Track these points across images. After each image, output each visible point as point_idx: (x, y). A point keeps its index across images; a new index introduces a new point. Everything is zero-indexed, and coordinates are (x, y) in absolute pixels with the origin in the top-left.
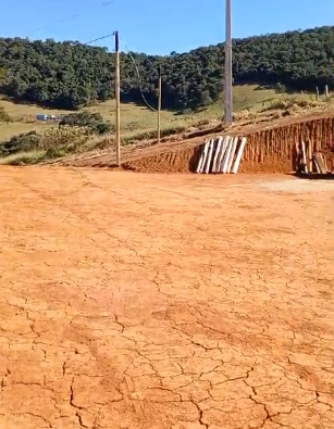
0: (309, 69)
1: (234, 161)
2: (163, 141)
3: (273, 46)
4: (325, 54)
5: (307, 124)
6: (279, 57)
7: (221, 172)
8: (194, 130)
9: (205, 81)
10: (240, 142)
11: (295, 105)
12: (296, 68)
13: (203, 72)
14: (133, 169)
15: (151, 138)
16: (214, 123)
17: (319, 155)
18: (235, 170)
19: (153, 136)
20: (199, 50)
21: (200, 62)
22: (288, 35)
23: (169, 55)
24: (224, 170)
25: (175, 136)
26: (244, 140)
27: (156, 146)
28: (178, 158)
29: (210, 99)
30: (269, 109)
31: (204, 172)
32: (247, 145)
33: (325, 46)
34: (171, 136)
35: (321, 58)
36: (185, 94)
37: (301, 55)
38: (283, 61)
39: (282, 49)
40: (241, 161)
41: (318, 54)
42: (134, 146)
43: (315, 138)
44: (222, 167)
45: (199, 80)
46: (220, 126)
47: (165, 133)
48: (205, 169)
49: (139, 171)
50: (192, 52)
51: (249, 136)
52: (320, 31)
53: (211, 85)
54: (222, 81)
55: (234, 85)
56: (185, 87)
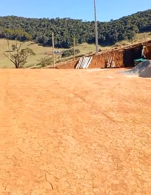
5: (111, 52)
7: (82, 68)
9: (126, 32)
13: (125, 28)
14: (58, 68)
17: (113, 62)
18: (87, 67)
21: (124, 23)
23: (110, 21)
28: (72, 64)
31: (78, 68)
32: (92, 59)
36: (117, 38)
43: (113, 57)
45: (123, 32)
53: (128, 33)
54: (134, 32)
55: (139, 33)
56: (117, 35)
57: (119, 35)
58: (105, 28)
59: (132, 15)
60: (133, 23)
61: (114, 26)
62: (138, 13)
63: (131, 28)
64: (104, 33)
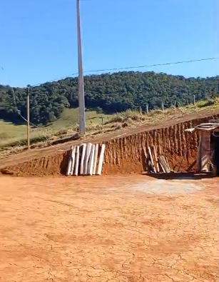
0: (117, 98)
1: (98, 164)
2: (32, 147)
3: (94, 83)
4: (125, 89)
5: (150, 133)
6: (98, 90)
7: (89, 175)
8: (56, 138)
9: (51, 105)
10: (100, 148)
11: (130, 119)
12: (108, 97)
13: (49, 99)
14: (11, 174)
15: (22, 145)
16: (71, 132)
17: (162, 158)
18: (99, 172)
19: (24, 143)
20: (46, 84)
21: (47, 92)
22: (103, 76)
23: (26, 87)
24: (91, 173)
25: (42, 143)
26: (103, 147)
27: (27, 151)
28: (50, 163)
29: (55, 117)
30: (111, 122)
31: (74, 175)
32: (106, 150)
33: (125, 84)
34: (39, 143)
35: (123, 91)
36: (38, 113)
37: (111, 89)
38: (101, 93)
39: (99, 85)
40: (103, 164)
41: (121, 88)
42: (9, 152)
43: (158, 144)
44: (88, 170)
45: (47, 105)
46: (77, 135)
47: (33, 141)
48: (74, 172)
49: (17, 176)
50: (41, 86)
51: (107, 143)
52: (122, 74)
53: (55, 107)
54: (62, 105)
55: (70, 108)
56: (38, 109)
57: (42, 109)
58: (19, 97)
59: (59, 81)
60: (60, 93)
61: (34, 95)
62: (67, 79)
63: (58, 100)
64: (18, 105)
